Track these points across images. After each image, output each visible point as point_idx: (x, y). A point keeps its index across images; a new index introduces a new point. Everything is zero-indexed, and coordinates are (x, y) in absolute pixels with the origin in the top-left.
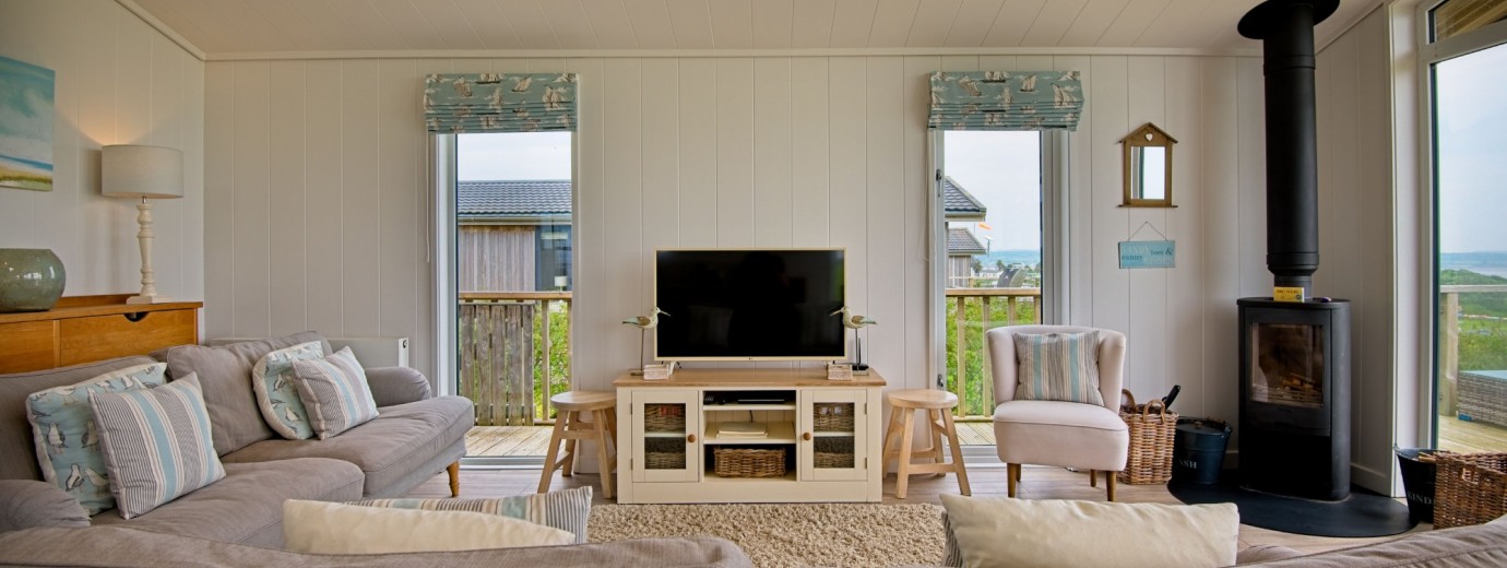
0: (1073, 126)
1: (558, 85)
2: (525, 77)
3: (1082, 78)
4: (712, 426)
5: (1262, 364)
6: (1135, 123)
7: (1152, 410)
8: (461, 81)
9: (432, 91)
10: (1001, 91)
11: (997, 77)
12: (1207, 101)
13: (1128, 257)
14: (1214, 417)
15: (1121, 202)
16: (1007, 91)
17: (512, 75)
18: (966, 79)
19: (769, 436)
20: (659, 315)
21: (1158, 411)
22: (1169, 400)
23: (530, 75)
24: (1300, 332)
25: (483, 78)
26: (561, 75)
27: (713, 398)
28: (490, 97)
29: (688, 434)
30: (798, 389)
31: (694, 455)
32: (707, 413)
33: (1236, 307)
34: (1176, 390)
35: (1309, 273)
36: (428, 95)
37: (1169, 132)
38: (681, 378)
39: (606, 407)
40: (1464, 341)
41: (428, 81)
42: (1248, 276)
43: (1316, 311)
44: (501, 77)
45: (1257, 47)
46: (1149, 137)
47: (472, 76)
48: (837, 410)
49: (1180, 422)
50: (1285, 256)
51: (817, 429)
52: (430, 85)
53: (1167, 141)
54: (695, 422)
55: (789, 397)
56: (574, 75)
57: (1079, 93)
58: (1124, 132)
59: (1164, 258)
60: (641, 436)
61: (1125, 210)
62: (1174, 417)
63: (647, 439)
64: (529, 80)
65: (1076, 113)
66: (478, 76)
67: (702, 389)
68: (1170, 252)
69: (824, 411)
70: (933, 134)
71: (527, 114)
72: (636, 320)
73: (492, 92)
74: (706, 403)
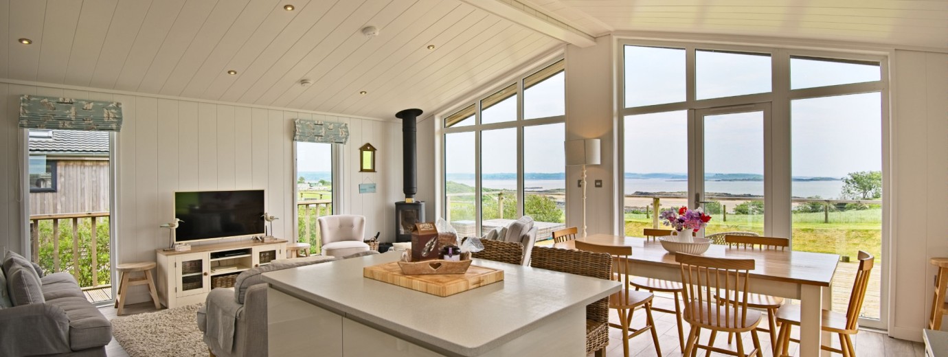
0: (345, 143)
1: (111, 108)
2: (89, 102)
3: (348, 126)
4: (213, 268)
5: (402, 224)
6: (364, 143)
7: (372, 241)
8: (46, 100)
9: (26, 105)
10: (321, 129)
11: (319, 123)
12: (385, 136)
13: (362, 189)
14: (388, 242)
15: (360, 170)
16: (323, 129)
17: (81, 100)
18: (308, 123)
19: (238, 269)
20: (179, 222)
21: (374, 241)
22: (377, 237)
23: (93, 101)
24: (412, 212)
25: (61, 100)
26: (112, 103)
27: (214, 255)
28: (68, 111)
29: (203, 272)
30: (253, 247)
31: (206, 281)
32: (212, 262)
33: (395, 205)
34: (379, 234)
35: (415, 194)
36: (23, 107)
37: (374, 147)
38: (195, 249)
39: (152, 268)
40: (452, 212)
41: (21, 98)
42: (397, 195)
43: (417, 205)
44: (73, 101)
45: (401, 121)
46: (369, 148)
47: (53, 98)
48: (267, 254)
49: (380, 244)
50: (409, 189)
51: (260, 262)
52: (24, 101)
53: (373, 150)
54: (206, 267)
55: (248, 251)
56: (121, 104)
57: (347, 132)
58: (360, 146)
59: (373, 189)
60: (180, 276)
61: (361, 173)
62: (378, 243)
63: (183, 278)
64: (92, 104)
65: (346, 138)
66: (58, 98)
67: (210, 252)
68: (374, 187)
69: (262, 255)
70: (294, 142)
71: (91, 122)
72: (168, 225)
73: (69, 108)
74: (211, 258)
